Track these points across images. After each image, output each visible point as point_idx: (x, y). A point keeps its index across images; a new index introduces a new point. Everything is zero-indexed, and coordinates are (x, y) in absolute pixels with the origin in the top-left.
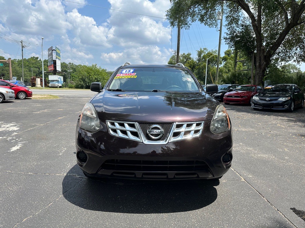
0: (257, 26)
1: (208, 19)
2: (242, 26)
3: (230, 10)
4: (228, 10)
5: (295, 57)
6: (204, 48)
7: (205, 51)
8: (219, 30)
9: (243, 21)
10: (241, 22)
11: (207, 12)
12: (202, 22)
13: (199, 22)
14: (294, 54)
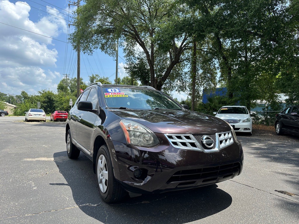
0: (151, 61)
1: (107, 48)
2: (138, 59)
3: (127, 43)
4: (125, 44)
5: (177, 88)
6: (95, 75)
7: (97, 77)
8: (116, 60)
9: (140, 55)
10: (138, 55)
11: (107, 42)
12: (103, 50)
13: (100, 50)
14: (176, 85)
